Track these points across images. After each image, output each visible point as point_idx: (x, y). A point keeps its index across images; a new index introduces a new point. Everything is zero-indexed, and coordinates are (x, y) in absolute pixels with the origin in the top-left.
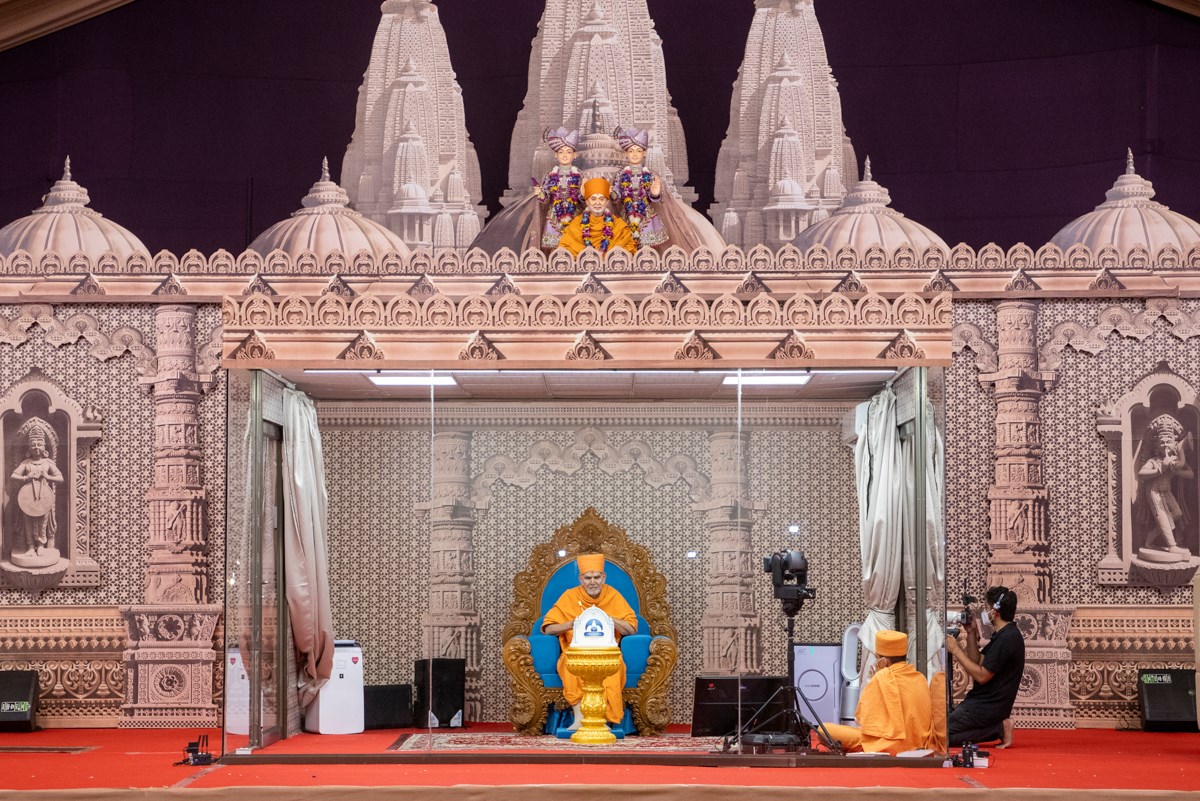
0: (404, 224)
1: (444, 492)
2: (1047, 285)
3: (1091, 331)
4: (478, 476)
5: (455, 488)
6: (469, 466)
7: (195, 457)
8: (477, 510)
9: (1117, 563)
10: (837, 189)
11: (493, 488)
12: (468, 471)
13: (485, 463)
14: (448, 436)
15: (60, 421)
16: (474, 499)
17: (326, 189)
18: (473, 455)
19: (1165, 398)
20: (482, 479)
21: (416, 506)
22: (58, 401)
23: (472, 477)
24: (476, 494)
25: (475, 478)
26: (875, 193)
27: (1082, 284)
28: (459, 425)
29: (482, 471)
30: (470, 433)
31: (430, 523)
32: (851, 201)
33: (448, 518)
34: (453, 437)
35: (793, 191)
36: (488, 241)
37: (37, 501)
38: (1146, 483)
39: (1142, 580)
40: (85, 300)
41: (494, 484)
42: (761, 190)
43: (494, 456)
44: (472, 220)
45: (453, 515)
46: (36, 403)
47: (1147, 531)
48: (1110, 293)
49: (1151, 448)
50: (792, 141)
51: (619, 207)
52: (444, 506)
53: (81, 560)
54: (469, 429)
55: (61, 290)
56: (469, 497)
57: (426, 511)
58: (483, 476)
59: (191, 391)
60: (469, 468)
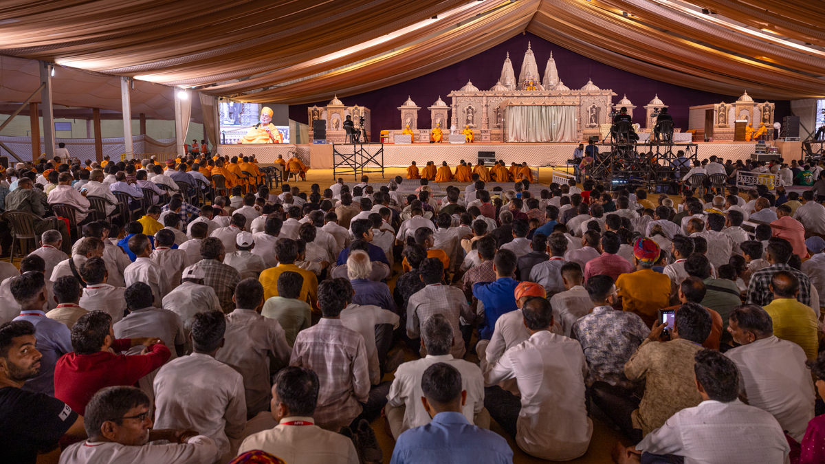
0: (507, 86)
2: (582, 94)
3: (586, 99)
7: (487, 113)
9: (588, 125)
10: (557, 82)
15: (473, 109)
17: (499, 83)
19: (594, 107)
22: (472, 107)
26: (561, 83)
27: (586, 94)
32: (559, 84)
35: (552, 83)
36: (517, 89)
37: (470, 118)
38: (591, 116)
39: (590, 126)
40: (476, 96)
42: (548, 82)
44: (515, 86)
46: (470, 107)
47: (591, 121)
48: (588, 95)
49: (592, 112)
50: (552, 77)
51: (533, 85)
53: (475, 125)
55: (473, 95)
59: (487, 106)
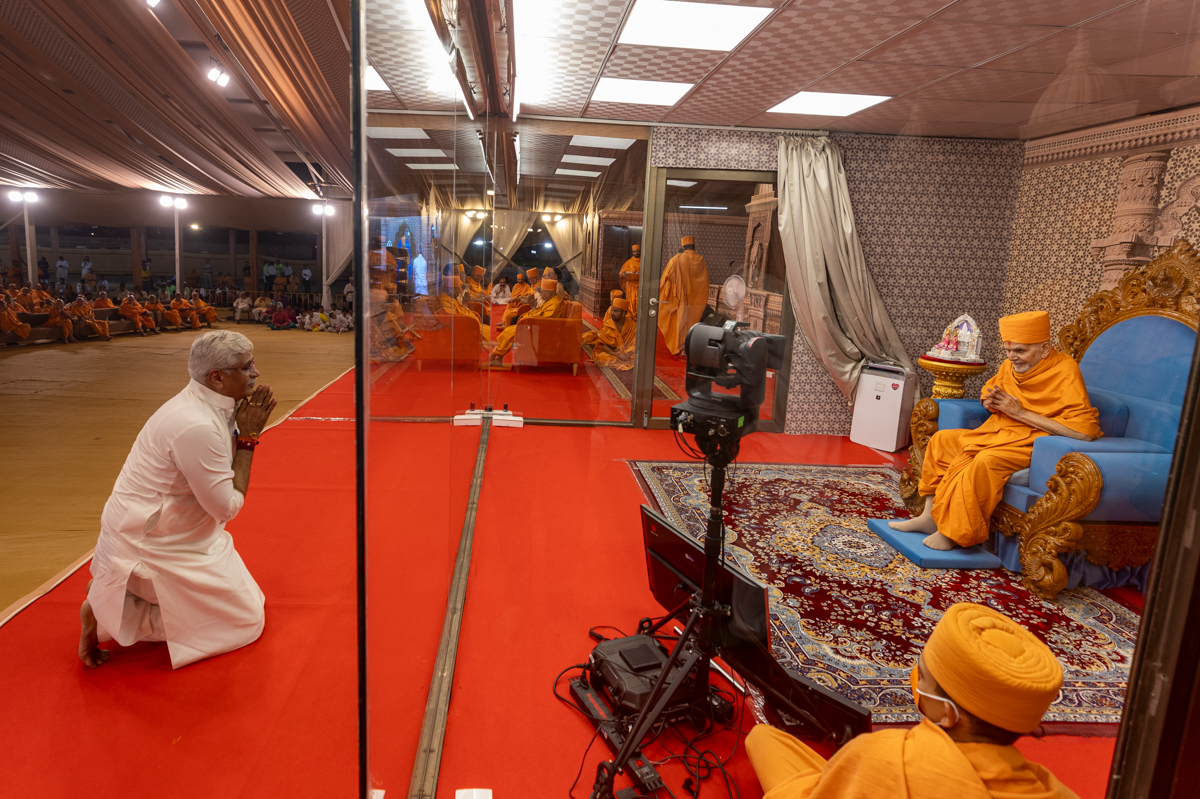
1: (1125, 227)
4: (1168, 205)
5: (1139, 221)
6: (1159, 193)
8: (1159, 247)
11: (1185, 219)
12: (1156, 199)
13: (1181, 186)
14: (1142, 159)
16: (1158, 233)
18: (1167, 178)
20: (1170, 211)
21: (1094, 243)
23: (1160, 206)
24: (1161, 228)
25: (1164, 208)
28: (1157, 143)
29: (1174, 198)
30: (1168, 151)
31: (1103, 263)
33: (1124, 257)
34: (1146, 160)
41: (1186, 214)
43: (1194, 178)
45: (1130, 254)
52: (1121, 243)
54: (1167, 147)
56: (1151, 233)
57: (1102, 248)
58: (1175, 205)
60: (1159, 196)
